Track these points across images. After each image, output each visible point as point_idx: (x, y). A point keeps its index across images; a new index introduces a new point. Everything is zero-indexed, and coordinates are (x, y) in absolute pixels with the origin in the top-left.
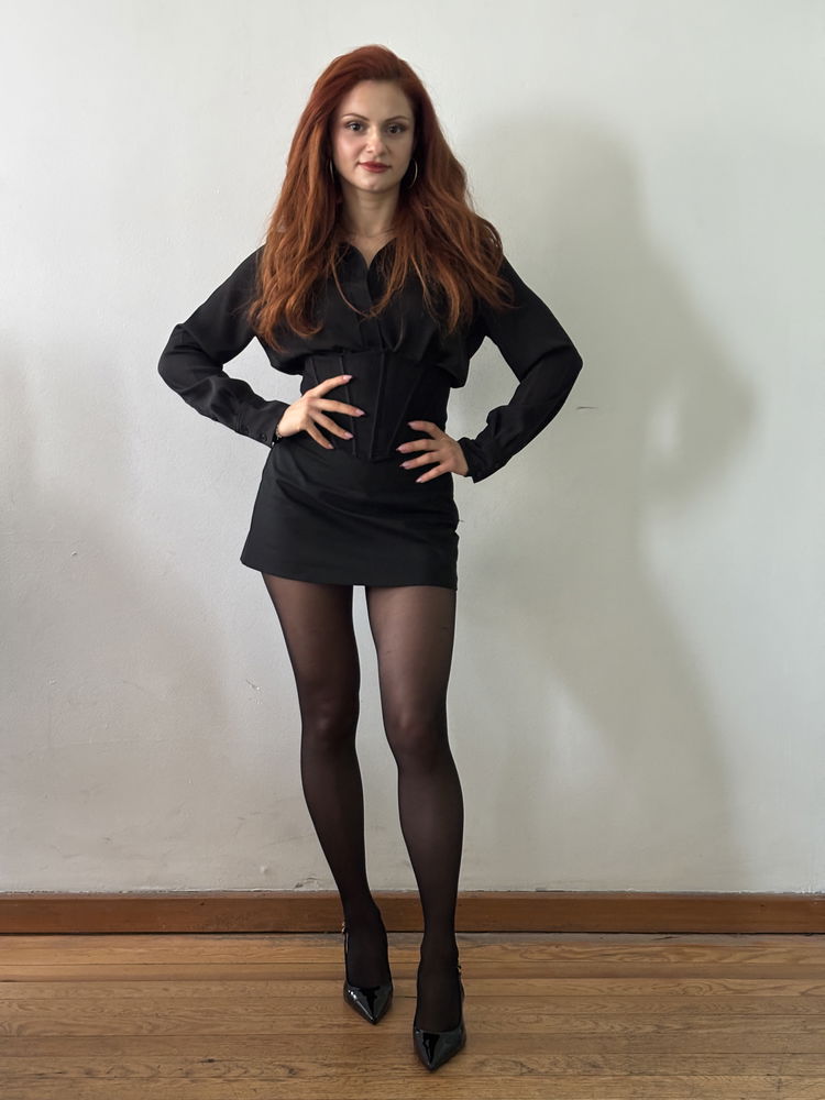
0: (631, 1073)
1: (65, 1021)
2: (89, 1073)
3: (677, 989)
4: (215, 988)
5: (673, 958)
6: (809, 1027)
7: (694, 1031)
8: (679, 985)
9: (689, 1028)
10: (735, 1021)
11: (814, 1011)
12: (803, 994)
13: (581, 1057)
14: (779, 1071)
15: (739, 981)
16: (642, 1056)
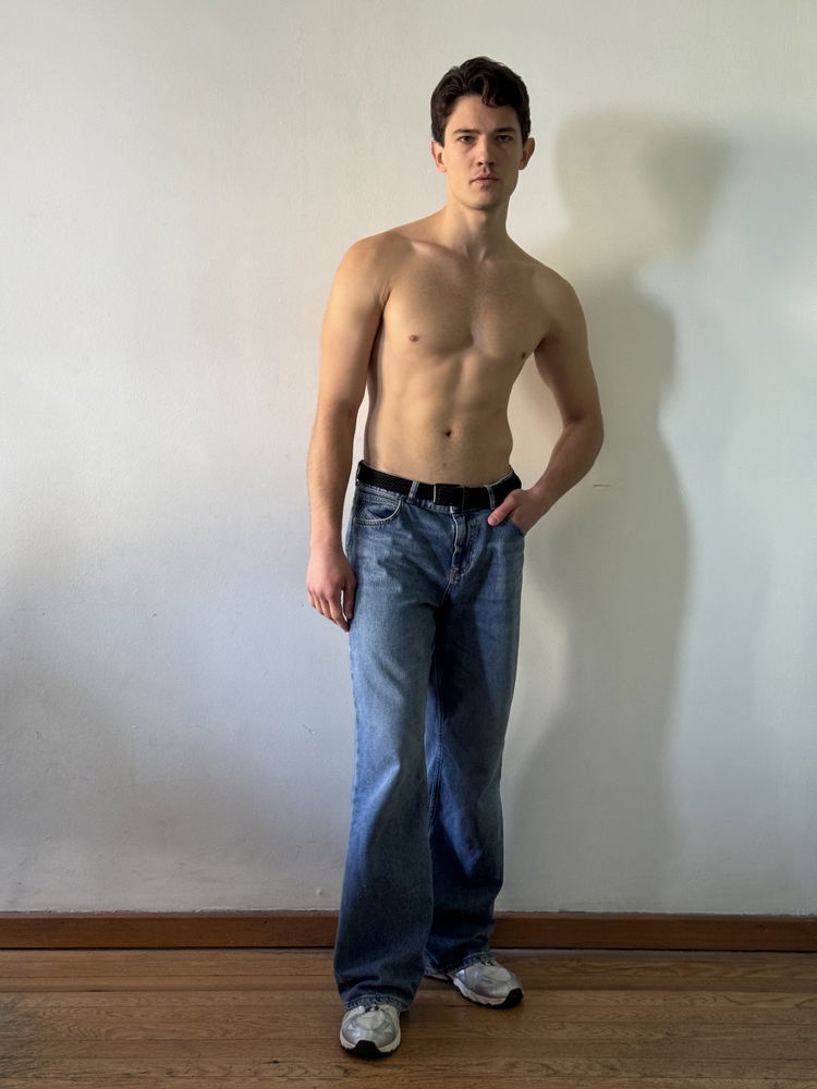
0: (645, 1076)
1: (147, 1026)
2: (170, 1073)
3: (685, 1001)
4: (278, 997)
5: (681, 973)
6: (803, 1036)
7: (700, 1039)
8: (686, 997)
9: (695, 1036)
10: (737, 1030)
11: (808, 1022)
12: (797, 1006)
13: (600, 1060)
14: (776, 1074)
15: (741, 994)
16: (654, 1060)
